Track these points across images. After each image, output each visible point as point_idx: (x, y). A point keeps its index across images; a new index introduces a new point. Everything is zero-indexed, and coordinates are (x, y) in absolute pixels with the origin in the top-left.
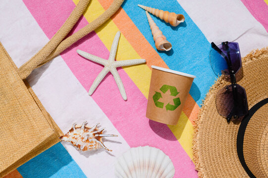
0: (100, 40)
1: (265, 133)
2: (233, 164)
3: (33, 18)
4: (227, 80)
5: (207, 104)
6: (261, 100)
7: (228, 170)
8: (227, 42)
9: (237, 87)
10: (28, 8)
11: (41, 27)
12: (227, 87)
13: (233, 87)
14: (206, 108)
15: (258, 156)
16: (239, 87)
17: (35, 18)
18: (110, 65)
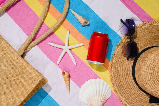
0: (56, 35)
1: (144, 66)
2: (130, 83)
3: (20, 29)
4: (128, 38)
5: (116, 53)
6: (143, 49)
7: (128, 86)
8: (128, 19)
9: (132, 42)
10: (17, 24)
11: (25, 33)
12: (128, 43)
13: (131, 42)
14: (115, 55)
15: (142, 78)
16: (134, 42)
17: (21, 29)
18: (66, 48)
